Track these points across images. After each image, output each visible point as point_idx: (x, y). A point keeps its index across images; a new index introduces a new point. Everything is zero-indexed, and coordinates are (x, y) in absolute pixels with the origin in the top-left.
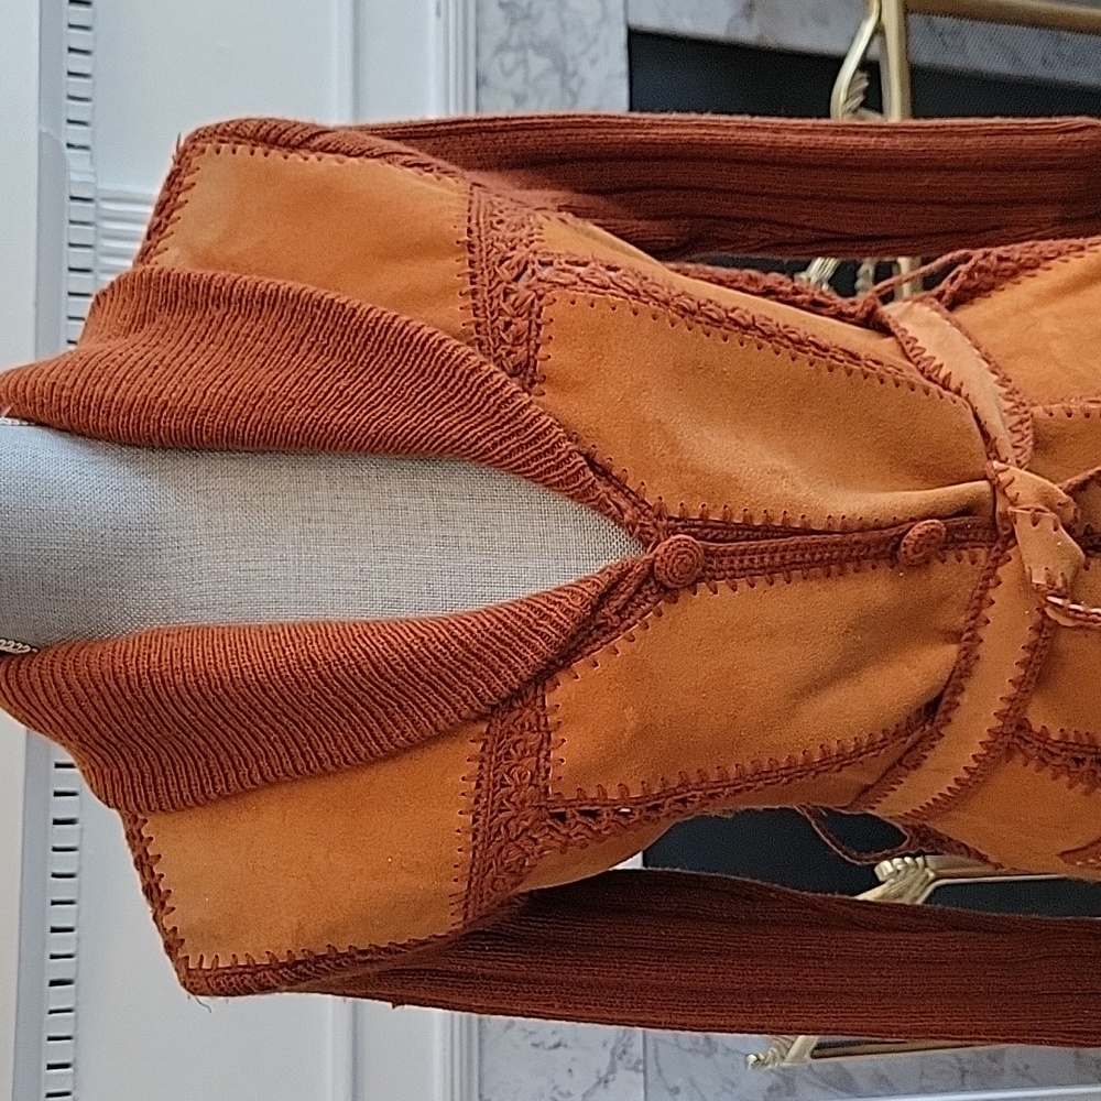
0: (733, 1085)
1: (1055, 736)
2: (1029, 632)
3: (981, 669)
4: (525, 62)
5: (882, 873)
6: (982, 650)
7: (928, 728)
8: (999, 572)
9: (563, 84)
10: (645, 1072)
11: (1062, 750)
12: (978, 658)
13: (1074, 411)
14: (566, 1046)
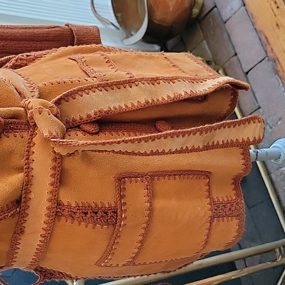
1: (74, 205)
2: (51, 162)
3: (35, 181)
6: (33, 173)
7: (18, 209)
8: (34, 140)
11: (78, 210)
12: (33, 176)
13: (53, 83)
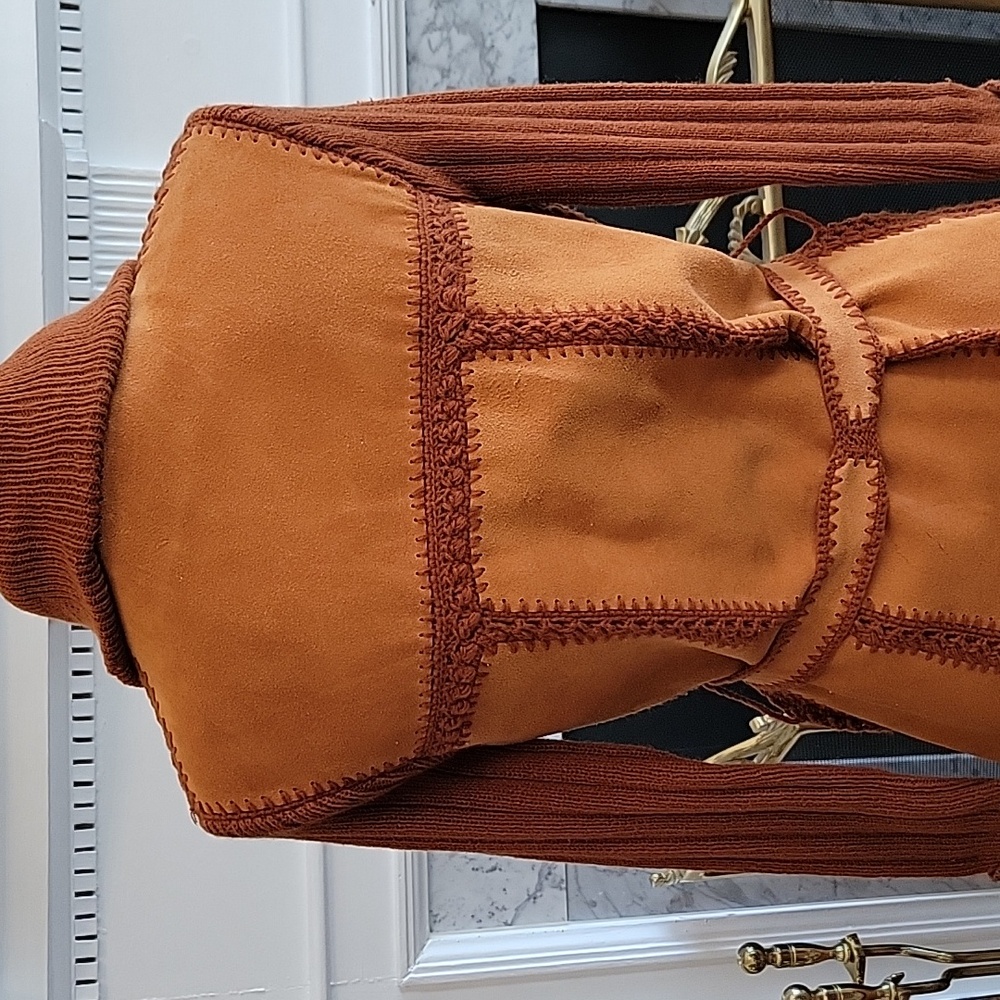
0: (641, 899)
4: (449, 40)
5: (755, 726)
9: (482, 56)
10: (567, 889)
14: (500, 869)
